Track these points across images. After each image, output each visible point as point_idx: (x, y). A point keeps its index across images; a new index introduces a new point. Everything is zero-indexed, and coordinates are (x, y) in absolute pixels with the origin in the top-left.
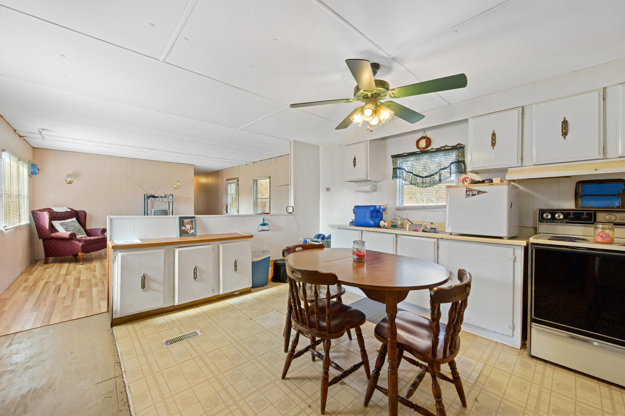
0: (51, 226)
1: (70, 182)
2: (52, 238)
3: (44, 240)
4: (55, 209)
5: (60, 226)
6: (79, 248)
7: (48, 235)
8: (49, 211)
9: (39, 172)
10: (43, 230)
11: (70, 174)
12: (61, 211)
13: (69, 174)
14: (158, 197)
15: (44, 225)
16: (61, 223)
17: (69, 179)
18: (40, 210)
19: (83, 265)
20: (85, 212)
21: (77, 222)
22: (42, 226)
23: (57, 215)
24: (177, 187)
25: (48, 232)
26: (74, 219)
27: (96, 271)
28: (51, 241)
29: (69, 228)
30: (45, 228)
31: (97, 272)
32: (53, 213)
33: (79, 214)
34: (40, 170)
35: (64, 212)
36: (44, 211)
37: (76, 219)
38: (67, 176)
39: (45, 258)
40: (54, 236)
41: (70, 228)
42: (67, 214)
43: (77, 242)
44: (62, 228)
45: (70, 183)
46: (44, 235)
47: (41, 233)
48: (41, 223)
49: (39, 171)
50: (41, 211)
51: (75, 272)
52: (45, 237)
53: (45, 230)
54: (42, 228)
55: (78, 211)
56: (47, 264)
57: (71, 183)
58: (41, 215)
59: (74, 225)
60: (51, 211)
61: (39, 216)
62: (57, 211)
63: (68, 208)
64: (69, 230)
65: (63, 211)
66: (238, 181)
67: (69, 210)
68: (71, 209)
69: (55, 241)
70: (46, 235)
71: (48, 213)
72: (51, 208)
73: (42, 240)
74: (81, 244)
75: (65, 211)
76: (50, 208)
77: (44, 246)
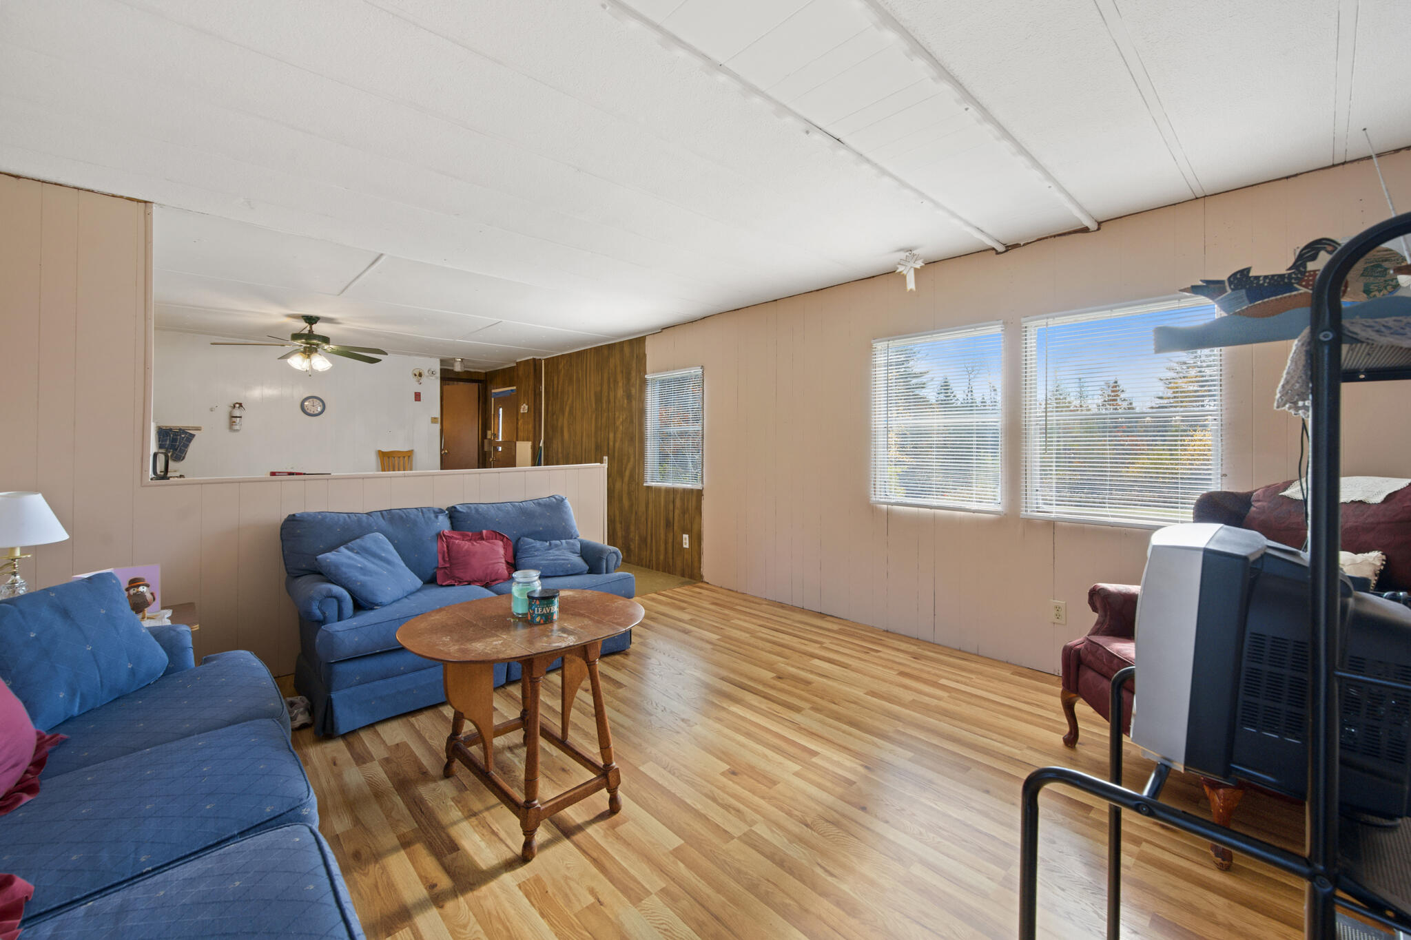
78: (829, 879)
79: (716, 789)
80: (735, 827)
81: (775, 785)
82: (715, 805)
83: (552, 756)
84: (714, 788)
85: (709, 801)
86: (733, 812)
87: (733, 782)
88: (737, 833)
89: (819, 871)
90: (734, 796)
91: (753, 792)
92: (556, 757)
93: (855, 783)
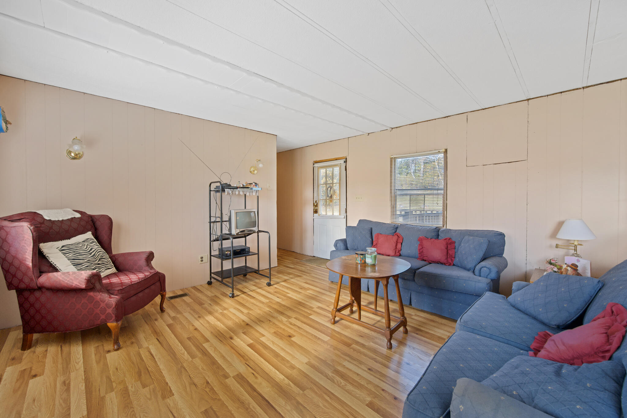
0: (39, 256)
1: (76, 155)
2: (41, 288)
3: (20, 292)
4: (48, 215)
5: (60, 254)
6: (111, 309)
7: (32, 280)
8: (34, 219)
9: (7, 128)
10: (18, 269)
11: (78, 138)
12: (61, 219)
13: (76, 137)
14: (237, 188)
15: (20, 256)
16: (63, 247)
17: (76, 148)
18: (10, 217)
19: (119, 352)
20: (110, 219)
21: (95, 240)
22: (14, 257)
23: (51, 228)
24: (256, 172)
25: (30, 273)
26: (89, 235)
27: (173, 395)
28: (37, 294)
29: (81, 257)
30: (22, 262)
31: (176, 396)
32: (43, 223)
33: (98, 224)
34: (10, 124)
35: (68, 219)
36: (19, 220)
37: (93, 234)
38: (72, 142)
39: (24, 336)
40: (47, 284)
41: (84, 256)
42: (75, 225)
43: (105, 296)
44: (66, 259)
45: (77, 157)
46: (21, 281)
47: (14, 276)
48: (13, 251)
49: (8, 125)
50: (12, 221)
51: (113, 394)
52: (22, 286)
53: (23, 269)
54: (16, 263)
55: (94, 216)
56: (30, 347)
57: (80, 157)
58: (13, 232)
59: (91, 249)
60: (39, 219)
61: (7, 235)
62: (53, 219)
63: (74, 211)
64: (81, 261)
65: (65, 218)
66: (346, 162)
67: (78, 215)
68: (82, 212)
69: (48, 294)
70: (26, 280)
71: (31, 225)
72: (38, 212)
73: (16, 292)
74: (113, 300)
75: (70, 217)
76: (35, 213)
77: (21, 305)
78: (271, 311)
79: (298, 331)
80: (293, 321)
81: (274, 332)
82: (299, 326)
83: (372, 342)
84: (299, 331)
85: (300, 327)
86: (293, 324)
87: (290, 333)
88: (293, 319)
89: (272, 312)
90: (291, 328)
91: (284, 330)
92: (370, 342)
93: (243, 333)
